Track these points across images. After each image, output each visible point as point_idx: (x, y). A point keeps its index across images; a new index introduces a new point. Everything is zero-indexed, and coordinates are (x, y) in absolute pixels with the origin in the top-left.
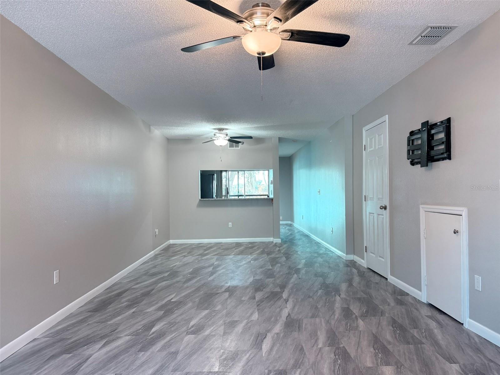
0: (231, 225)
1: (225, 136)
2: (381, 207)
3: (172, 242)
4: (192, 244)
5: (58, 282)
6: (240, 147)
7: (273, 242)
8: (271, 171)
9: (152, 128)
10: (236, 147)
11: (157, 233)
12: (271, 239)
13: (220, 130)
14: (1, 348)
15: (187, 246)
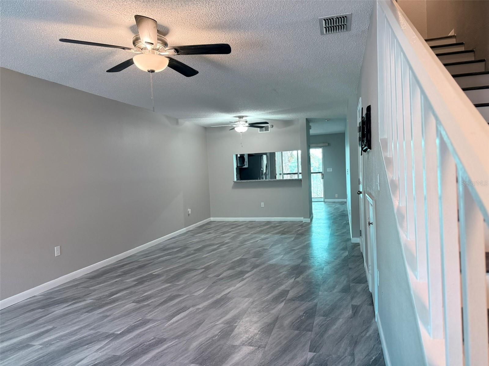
0: (263, 205)
1: (244, 123)
2: (359, 193)
3: (212, 219)
4: (228, 222)
5: (60, 255)
6: (269, 130)
7: (302, 221)
8: (300, 152)
9: (180, 121)
10: (265, 131)
11: (190, 213)
12: (301, 219)
13: (241, 117)
14: (1, 300)
15: (224, 223)
